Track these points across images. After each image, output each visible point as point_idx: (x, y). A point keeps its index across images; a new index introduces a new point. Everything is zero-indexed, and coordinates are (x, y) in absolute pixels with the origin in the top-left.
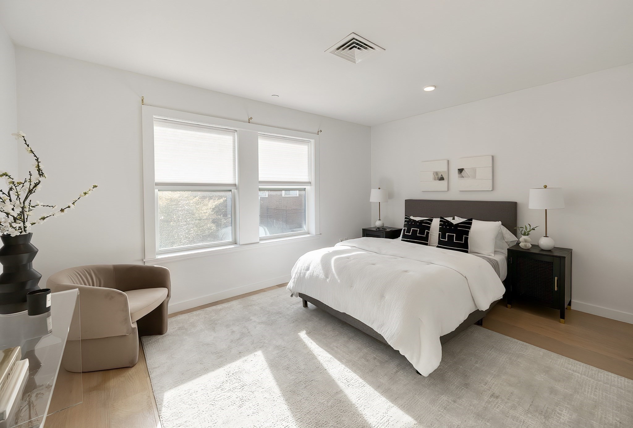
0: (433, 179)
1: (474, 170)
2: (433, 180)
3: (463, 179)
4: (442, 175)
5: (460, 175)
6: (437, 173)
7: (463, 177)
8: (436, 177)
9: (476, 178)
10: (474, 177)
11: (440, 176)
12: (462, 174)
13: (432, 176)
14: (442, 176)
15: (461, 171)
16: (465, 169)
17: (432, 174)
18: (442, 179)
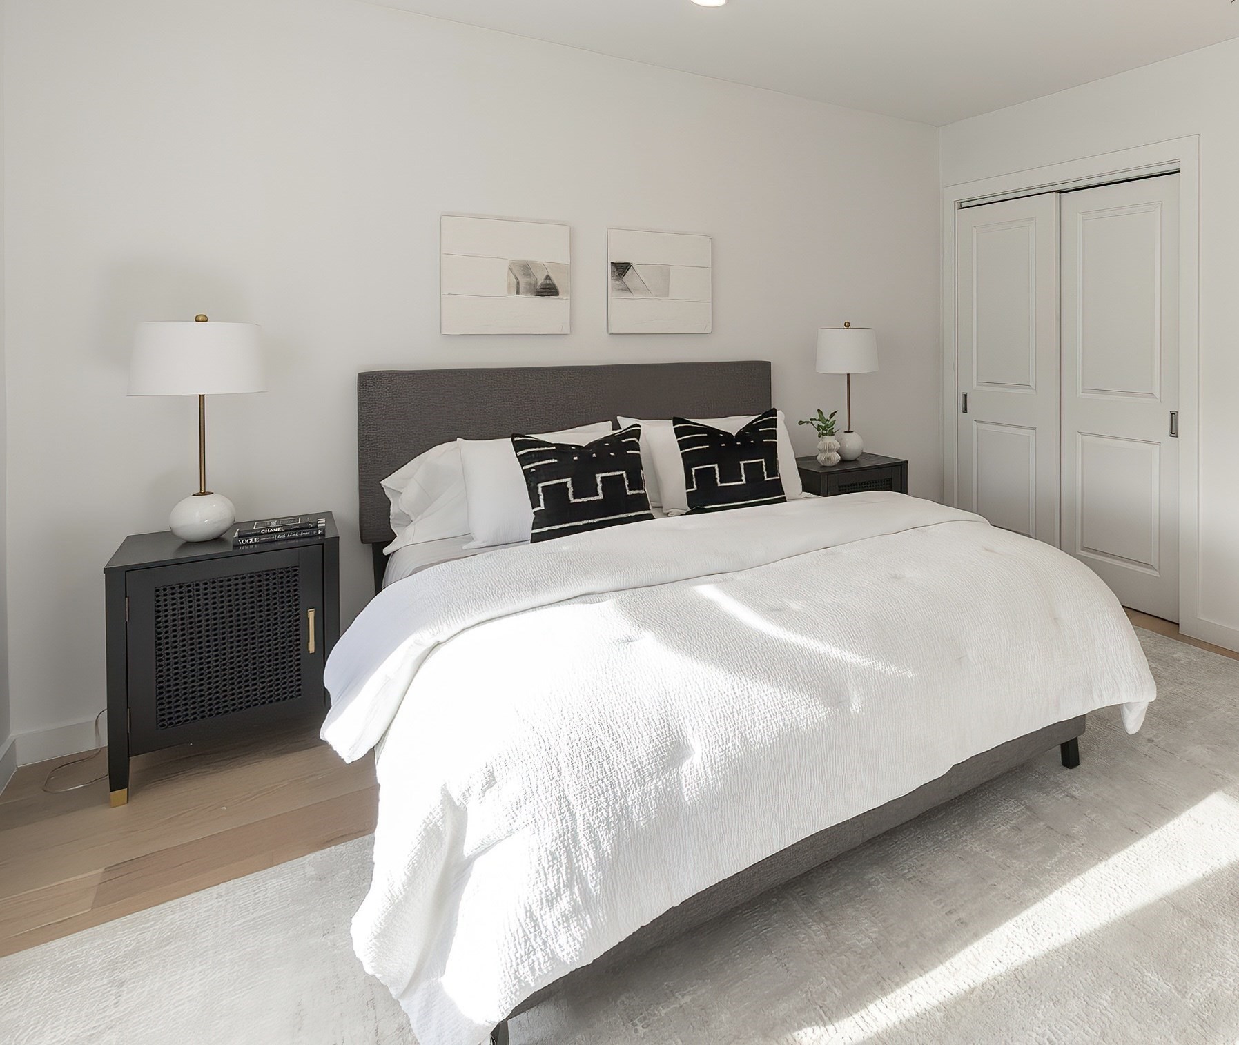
0: (509, 287)
1: (664, 272)
2: (509, 291)
3: (628, 295)
4: (548, 277)
5: (618, 282)
6: (526, 269)
7: (628, 290)
8: (523, 281)
9: (667, 295)
10: (664, 292)
11: (541, 281)
12: (625, 278)
13: (502, 278)
14: (548, 282)
15: (621, 269)
16: (635, 267)
17: (506, 269)
18: (549, 290)
